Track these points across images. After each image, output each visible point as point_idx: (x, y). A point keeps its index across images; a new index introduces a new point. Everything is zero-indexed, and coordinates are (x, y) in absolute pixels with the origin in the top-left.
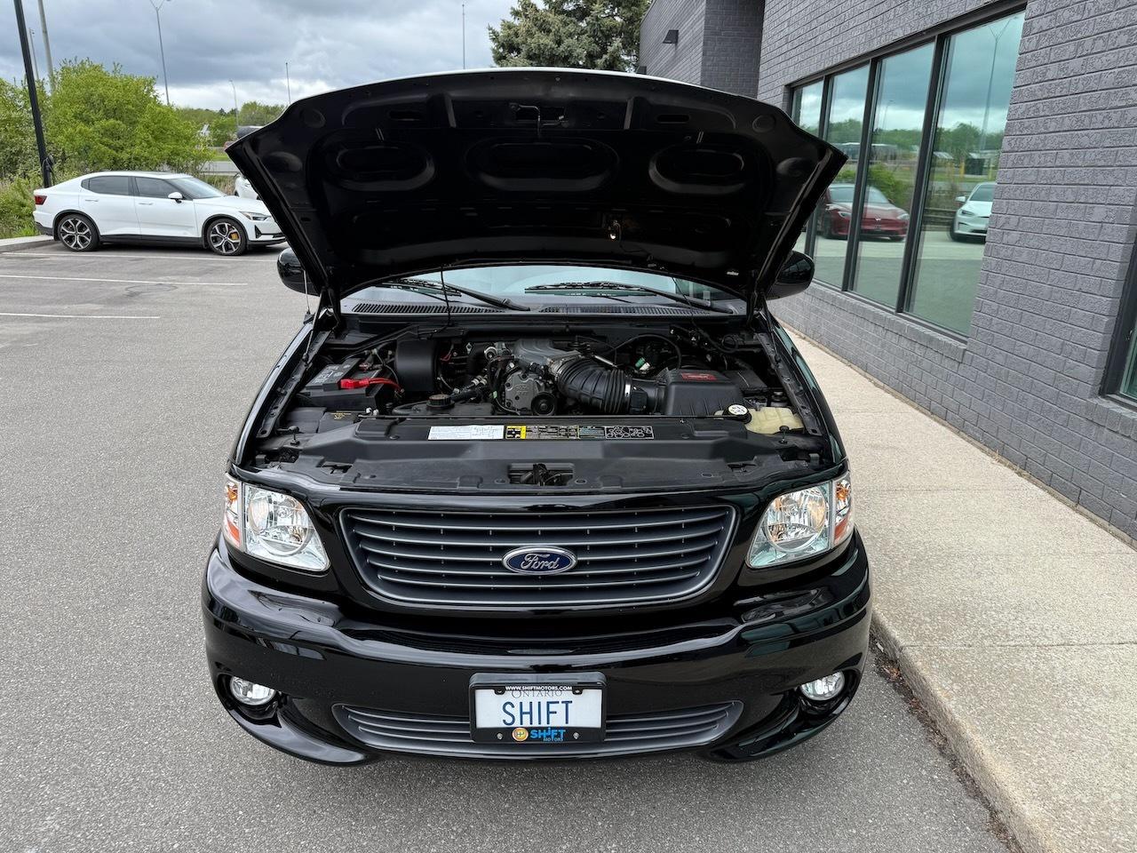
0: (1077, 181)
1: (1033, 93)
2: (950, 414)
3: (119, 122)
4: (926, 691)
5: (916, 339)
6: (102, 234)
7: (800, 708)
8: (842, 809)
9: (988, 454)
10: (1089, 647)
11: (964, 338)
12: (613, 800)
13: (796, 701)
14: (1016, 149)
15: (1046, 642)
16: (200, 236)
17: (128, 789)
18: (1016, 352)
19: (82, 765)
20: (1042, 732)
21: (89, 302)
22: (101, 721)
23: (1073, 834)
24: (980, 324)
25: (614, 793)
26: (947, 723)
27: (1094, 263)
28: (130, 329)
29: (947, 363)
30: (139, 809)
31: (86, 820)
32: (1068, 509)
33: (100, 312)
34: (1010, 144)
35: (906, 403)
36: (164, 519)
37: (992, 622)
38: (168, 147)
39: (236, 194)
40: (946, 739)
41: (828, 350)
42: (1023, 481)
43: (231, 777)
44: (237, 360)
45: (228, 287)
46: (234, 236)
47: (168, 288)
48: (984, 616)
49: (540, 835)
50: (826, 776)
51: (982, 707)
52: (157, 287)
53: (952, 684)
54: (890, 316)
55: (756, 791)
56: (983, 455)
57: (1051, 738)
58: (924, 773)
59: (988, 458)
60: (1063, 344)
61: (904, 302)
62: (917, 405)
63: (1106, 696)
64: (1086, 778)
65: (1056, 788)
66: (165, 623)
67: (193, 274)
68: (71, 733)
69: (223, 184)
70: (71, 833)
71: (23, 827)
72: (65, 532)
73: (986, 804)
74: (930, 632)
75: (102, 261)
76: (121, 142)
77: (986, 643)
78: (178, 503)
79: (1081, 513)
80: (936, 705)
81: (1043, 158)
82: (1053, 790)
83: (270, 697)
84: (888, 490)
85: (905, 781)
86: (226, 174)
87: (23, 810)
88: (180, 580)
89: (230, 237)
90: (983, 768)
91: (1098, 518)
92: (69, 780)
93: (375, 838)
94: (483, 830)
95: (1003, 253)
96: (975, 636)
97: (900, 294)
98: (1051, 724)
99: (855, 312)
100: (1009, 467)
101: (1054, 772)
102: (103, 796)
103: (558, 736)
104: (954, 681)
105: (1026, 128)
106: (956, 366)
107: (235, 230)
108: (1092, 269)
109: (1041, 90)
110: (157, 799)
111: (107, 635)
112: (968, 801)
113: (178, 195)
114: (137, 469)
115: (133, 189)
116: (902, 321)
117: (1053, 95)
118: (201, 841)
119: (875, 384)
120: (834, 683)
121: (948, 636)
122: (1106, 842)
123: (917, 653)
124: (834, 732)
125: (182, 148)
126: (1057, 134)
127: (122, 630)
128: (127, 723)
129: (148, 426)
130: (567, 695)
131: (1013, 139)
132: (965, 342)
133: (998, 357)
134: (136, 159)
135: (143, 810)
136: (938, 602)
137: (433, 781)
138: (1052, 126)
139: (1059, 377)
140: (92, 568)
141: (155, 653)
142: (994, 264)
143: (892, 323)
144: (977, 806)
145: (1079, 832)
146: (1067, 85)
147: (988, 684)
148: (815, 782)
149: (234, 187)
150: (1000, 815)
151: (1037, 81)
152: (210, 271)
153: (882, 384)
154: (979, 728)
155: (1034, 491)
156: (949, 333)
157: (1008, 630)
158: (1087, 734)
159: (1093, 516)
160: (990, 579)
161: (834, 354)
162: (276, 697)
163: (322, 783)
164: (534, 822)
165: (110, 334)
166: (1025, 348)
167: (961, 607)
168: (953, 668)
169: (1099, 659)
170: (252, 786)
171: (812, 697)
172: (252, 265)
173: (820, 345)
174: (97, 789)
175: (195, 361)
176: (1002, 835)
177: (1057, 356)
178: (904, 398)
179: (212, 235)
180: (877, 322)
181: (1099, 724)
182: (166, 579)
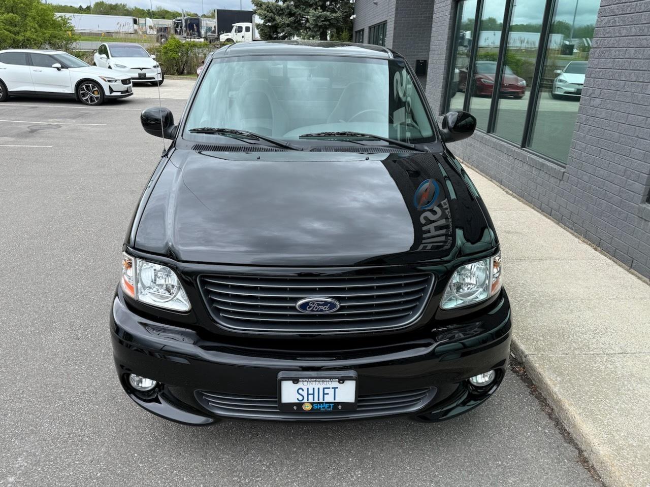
0: (638, 68)
1: (612, 11)
2: (553, 211)
3: (15, 15)
4: (541, 381)
5: (533, 165)
6: (9, 90)
7: (469, 391)
8: (492, 450)
9: (576, 237)
10: (637, 355)
11: (564, 165)
12: (358, 446)
13: (467, 387)
14: (600, 46)
15: (612, 352)
16: (74, 92)
17: (65, 442)
18: (596, 174)
19: (36, 428)
20: (609, 405)
21: (4, 136)
22: (45, 401)
23: (627, 464)
24: (574, 156)
25: (358, 441)
26: (554, 400)
27: (647, 120)
28: (34, 154)
29: (552, 180)
30: (74, 453)
31: (42, 460)
32: (625, 271)
33: (13, 143)
34: (597, 43)
35: (526, 204)
36: (69, 277)
37: (580, 340)
38: (48, 33)
39: (95, 64)
40: (553, 409)
41: (477, 170)
42: (597, 253)
43: (128, 434)
44: (104, 175)
45: (94, 126)
46: (96, 93)
47: (56, 127)
48: (575, 337)
49: (316, 466)
50: (483, 431)
51: (574, 391)
52: (48, 126)
53: (556, 377)
54: (517, 150)
55: (441, 440)
56: (573, 237)
57: (615, 408)
58: (540, 429)
59: (577, 240)
60: (625, 170)
61: (526, 141)
62: (532, 206)
63: (647, 384)
64: (635, 431)
65: (617, 437)
66: (77, 342)
67: (70, 118)
68: (27, 409)
69: (85, 57)
70: (35, 468)
71: (5, 464)
72: (7, 285)
73: (576, 446)
74: (543, 346)
75: (11, 108)
76: (17, 29)
77: (577, 352)
78: (77, 267)
79: (633, 274)
80: (547, 389)
81: (617, 52)
82: (616, 438)
83: (153, 386)
84: (516, 260)
85: (529, 434)
86: (86, 50)
87: (4, 455)
88: (84, 315)
89: (93, 93)
90: (575, 426)
91: (643, 277)
92: (29, 437)
93: (218, 469)
94: (282, 464)
95: (590, 112)
96: (570, 348)
97: (524, 135)
98: (615, 400)
99: (495, 147)
100: (590, 245)
101: (616, 428)
102: (51, 446)
103: (329, 407)
104: (558, 375)
105: (608, 33)
106: (559, 182)
107: (97, 89)
108: (646, 124)
109: (617, 9)
110: (84, 448)
111: (42, 349)
112: (566, 445)
113: (59, 65)
114: (48, 245)
115: (29, 61)
116: (525, 153)
117: (625, 12)
118: (114, 472)
119: (507, 192)
120: (489, 376)
121: (553, 349)
122: (646, 468)
123: (536, 358)
124: (486, 406)
125: (57, 32)
126: (627, 37)
127: (51, 346)
128: (61, 403)
129: (53, 217)
130: (335, 384)
131: (599, 40)
132: (565, 168)
133: (584, 177)
134: (28, 40)
135: (77, 454)
136: (548, 328)
137: (250, 435)
138: (624, 32)
139: (622, 190)
140: (28, 308)
141: (73, 360)
142: (584, 119)
143: (519, 154)
144: (571, 448)
145: (631, 462)
146: (634, 6)
147: (578, 377)
148: (476, 435)
149: (93, 59)
150: (585, 453)
151: (615, 3)
152: (82, 116)
153: (511, 192)
154: (573, 403)
155: (604, 260)
156: (554, 161)
157: (589, 345)
158: (636, 406)
159: (640, 276)
160: (578, 314)
161: (481, 173)
162: (157, 385)
163: (183, 437)
164: (312, 459)
165: (21, 157)
166: (602, 172)
167: (561, 331)
168: (557, 368)
169: (643, 362)
170: (141, 439)
171: (475, 384)
172: (108, 112)
173: (472, 167)
174: (47, 442)
175: (78, 176)
176: (586, 464)
177: (622, 177)
178: (525, 201)
179: (81, 92)
180: (509, 153)
181: (643, 400)
182: (75, 315)
